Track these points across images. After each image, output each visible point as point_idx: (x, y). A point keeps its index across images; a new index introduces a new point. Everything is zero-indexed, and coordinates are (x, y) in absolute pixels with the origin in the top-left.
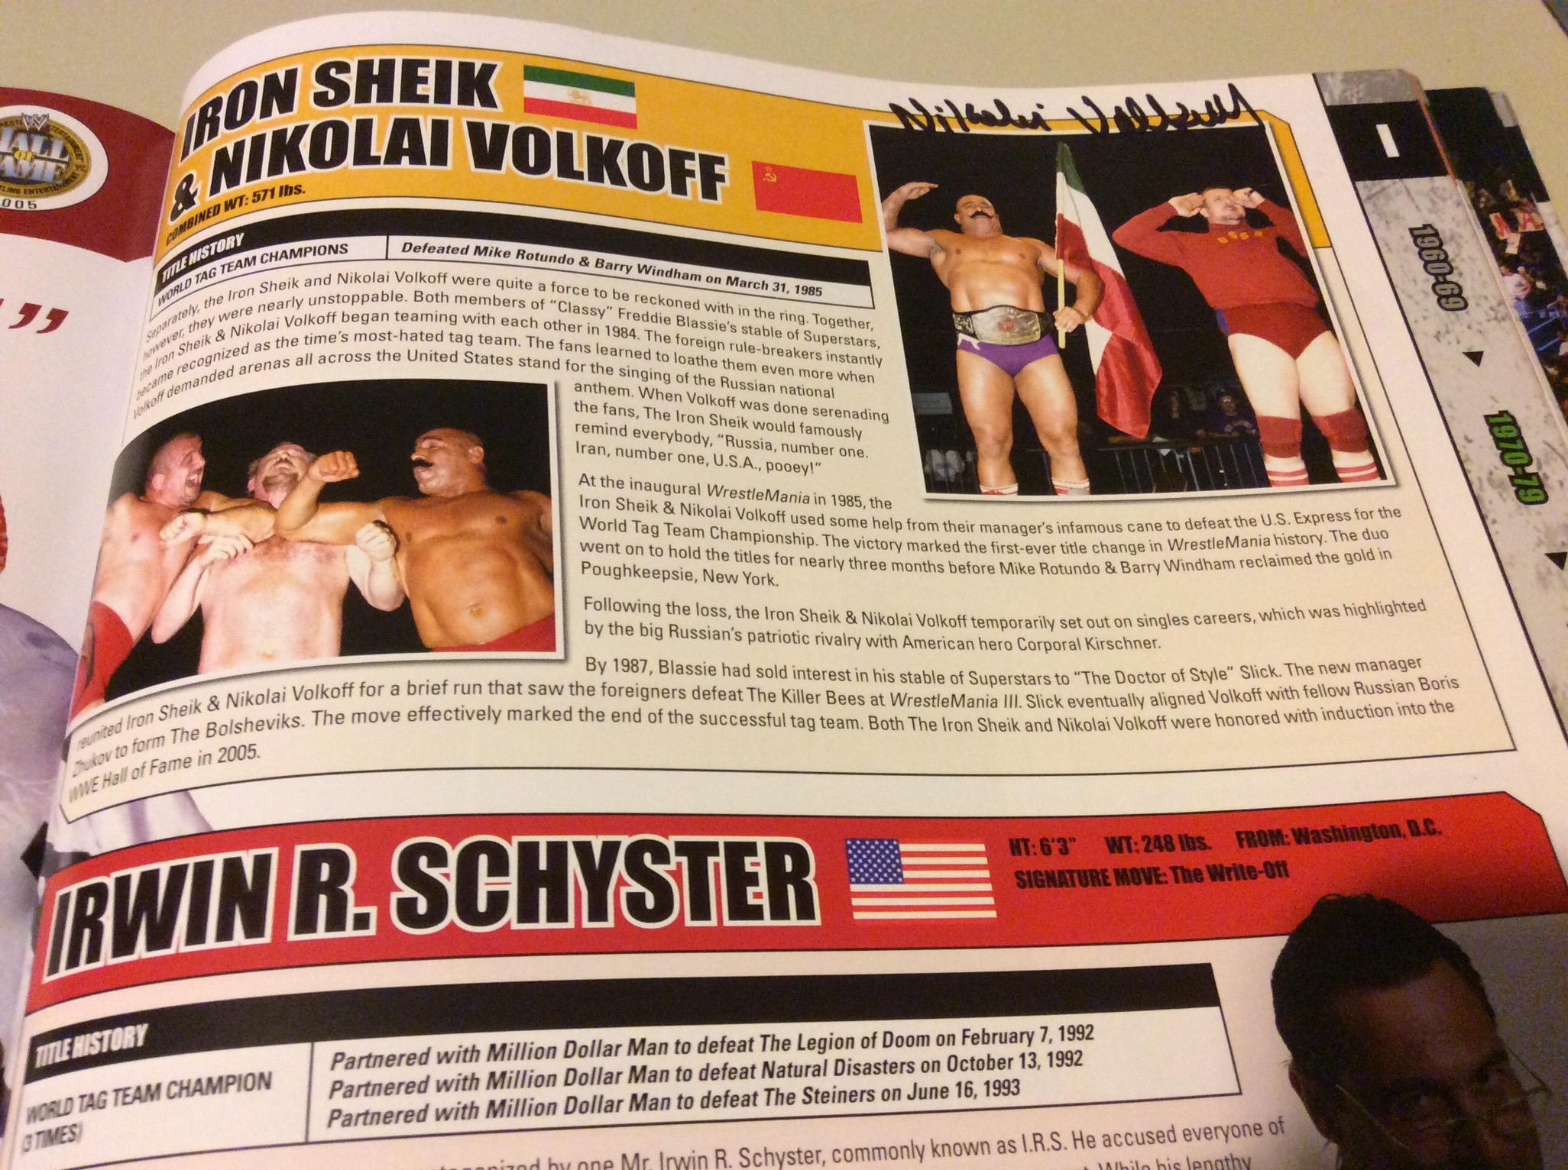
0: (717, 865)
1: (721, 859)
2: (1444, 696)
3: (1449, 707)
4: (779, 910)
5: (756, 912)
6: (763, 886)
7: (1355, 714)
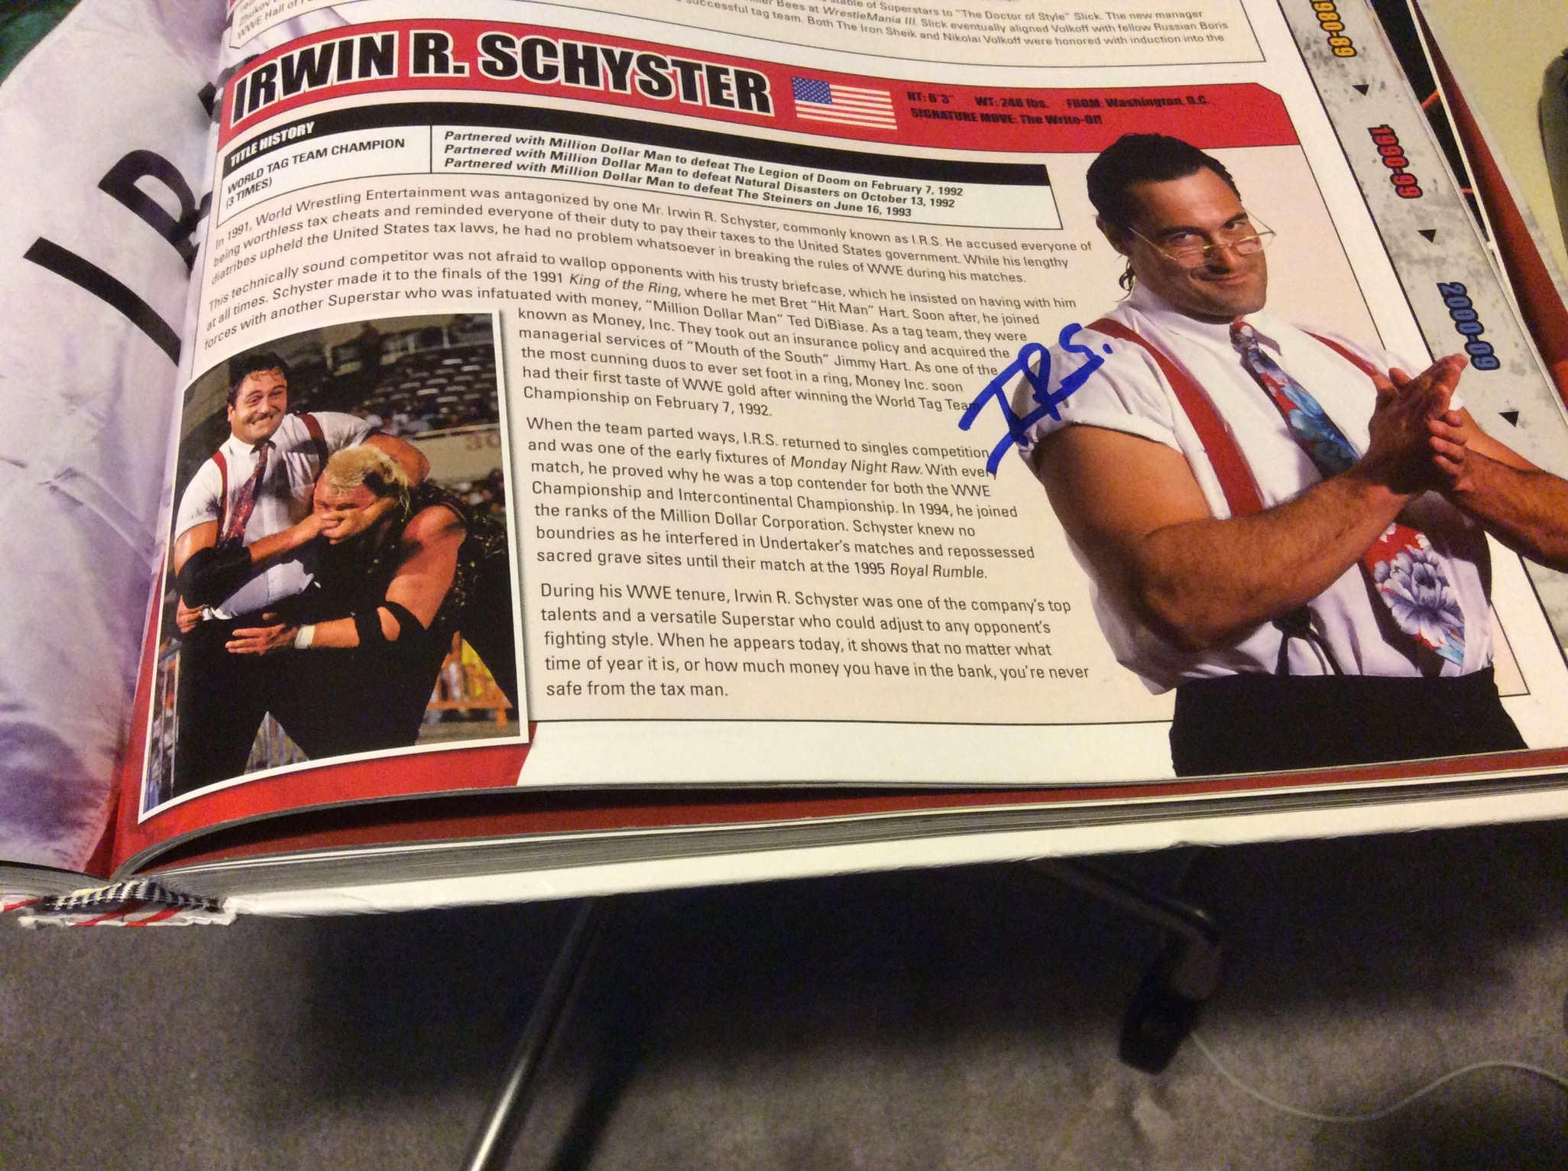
0: (701, 77)
1: (704, 73)
2: (1216, 32)
3: (1221, 38)
4: (745, 103)
5: (731, 103)
6: (734, 90)
7: (1152, 41)
